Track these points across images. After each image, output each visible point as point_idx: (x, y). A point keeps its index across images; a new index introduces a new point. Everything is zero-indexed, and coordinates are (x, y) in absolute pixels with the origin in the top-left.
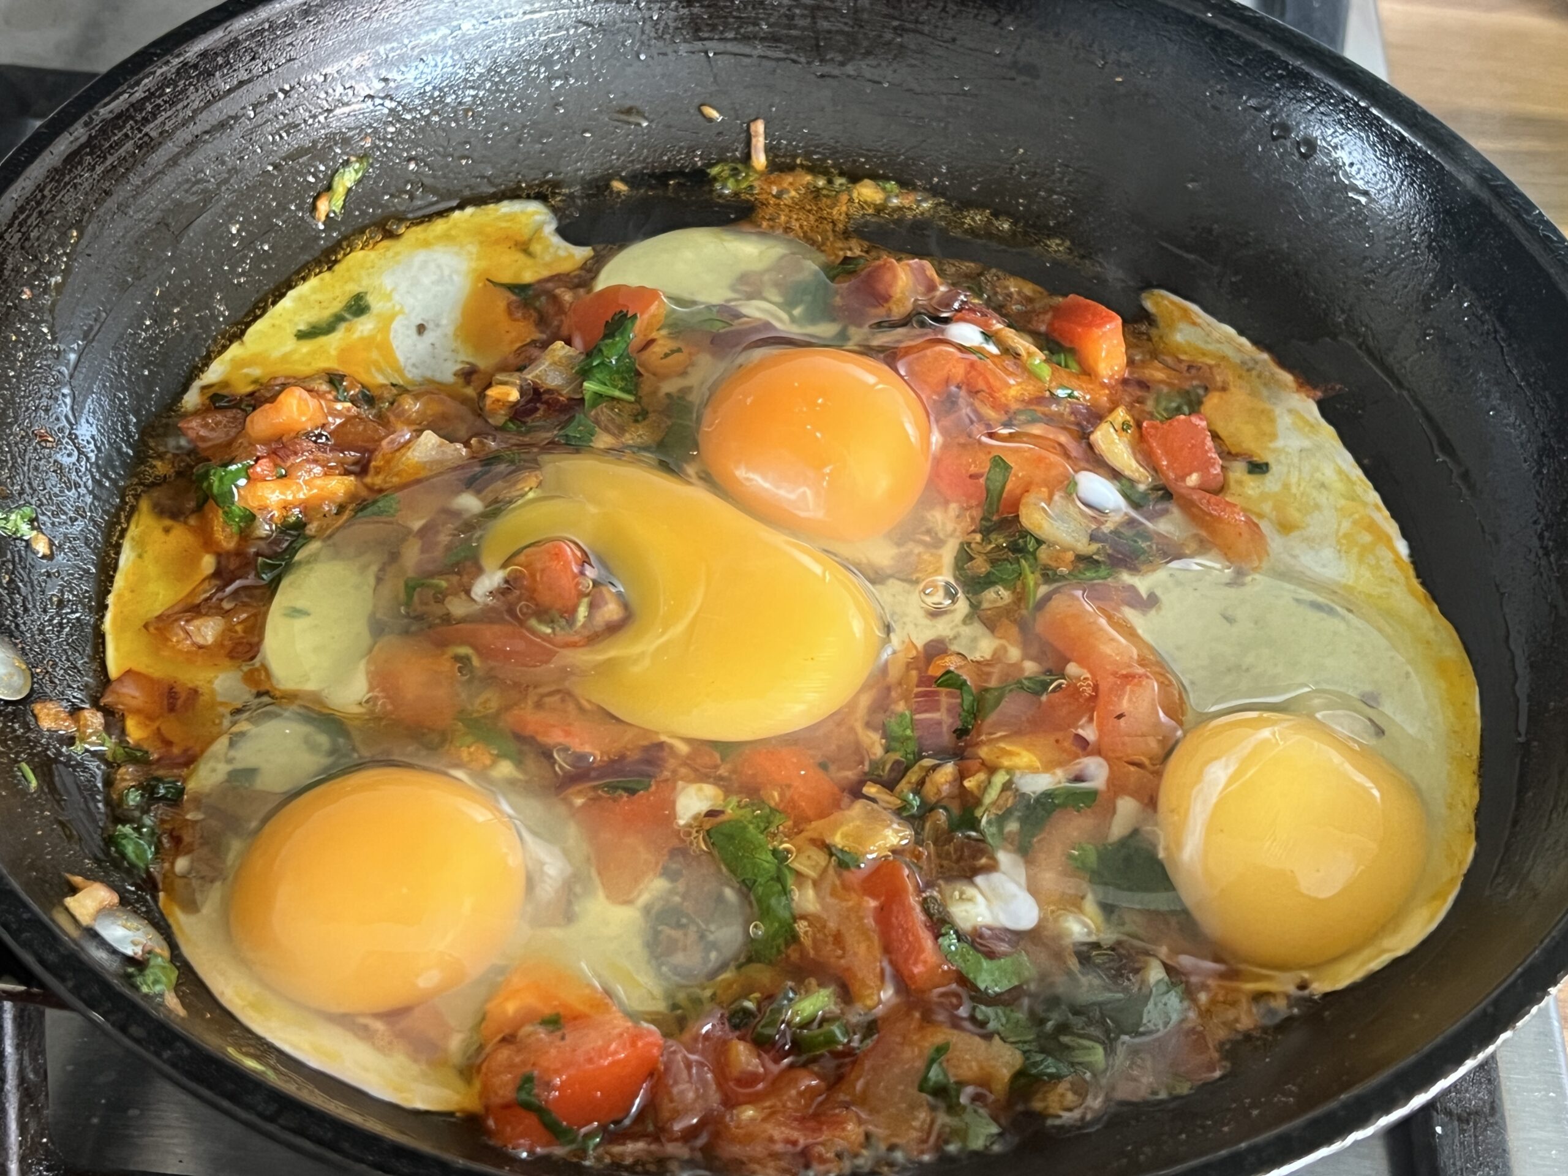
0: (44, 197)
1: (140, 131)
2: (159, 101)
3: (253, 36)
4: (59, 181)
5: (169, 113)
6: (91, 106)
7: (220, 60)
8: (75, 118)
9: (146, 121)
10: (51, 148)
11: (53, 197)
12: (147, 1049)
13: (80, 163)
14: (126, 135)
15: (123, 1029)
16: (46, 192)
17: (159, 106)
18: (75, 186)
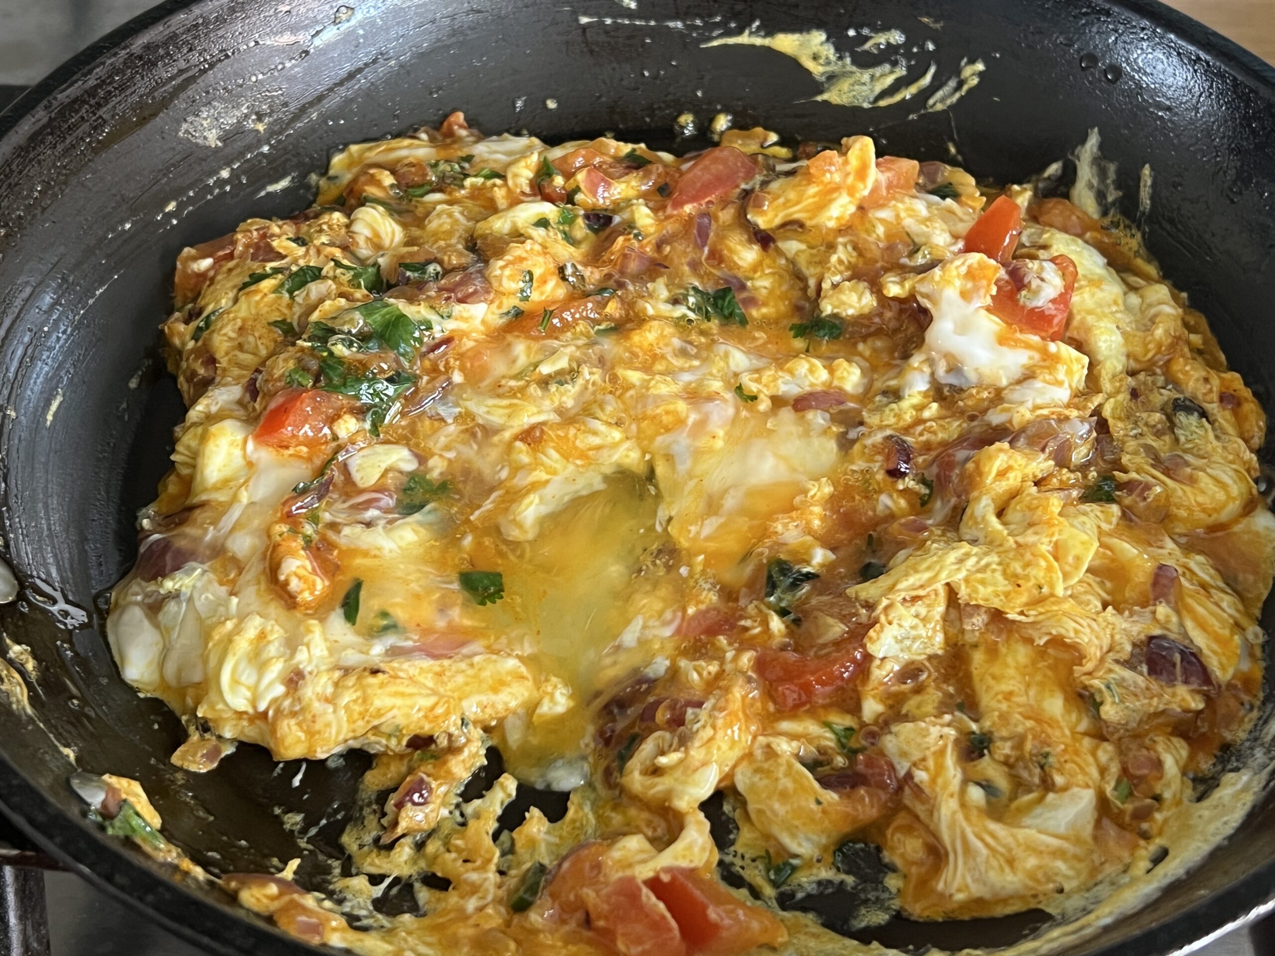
0: (11, 171)
1: (95, 114)
2: (110, 88)
3: (189, 30)
4: (24, 157)
5: (119, 98)
6: (50, 93)
7: (161, 52)
8: (38, 101)
9: (99, 106)
10: (16, 128)
11: (20, 172)
12: (130, 894)
13: (42, 142)
14: (82, 118)
15: (109, 879)
16: (14, 167)
17: (110, 92)
18: (39, 162)
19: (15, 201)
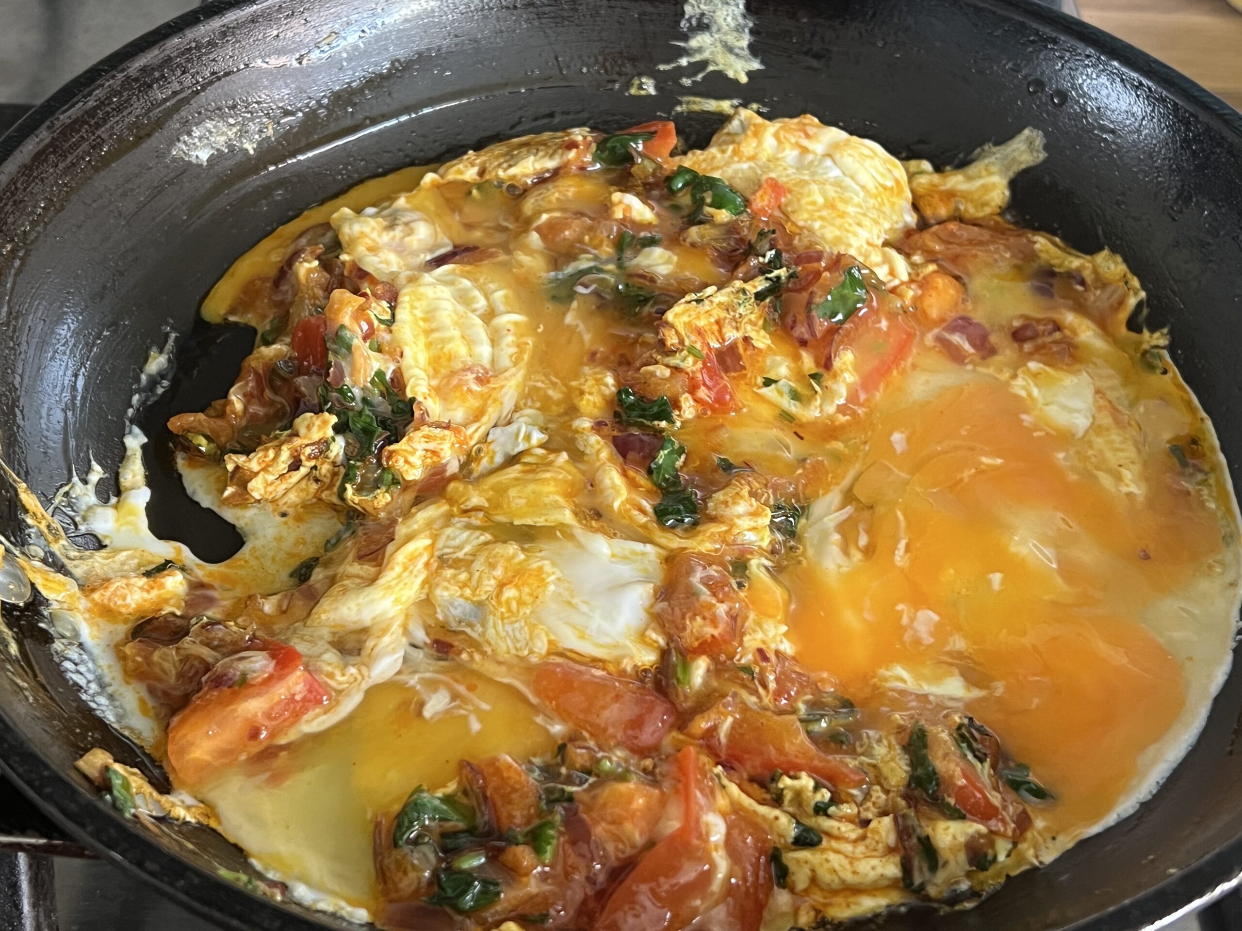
0: (17, 189)
1: (94, 134)
2: (108, 109)
3: (183, 54)
4: (29, 176)
5: (117, 118)
6: (52, 113)
7: (157, 74)
8: (42, 122)
9: (98, 126)
10: (20, 148)
11: (25, 190)
12: (162, 881)
13: (46, 160)
14: (82, 137)
15: (140, 865)
16: (19, 185)
17: (108, 113)
18: (42, 180)
19: (20, 217)
